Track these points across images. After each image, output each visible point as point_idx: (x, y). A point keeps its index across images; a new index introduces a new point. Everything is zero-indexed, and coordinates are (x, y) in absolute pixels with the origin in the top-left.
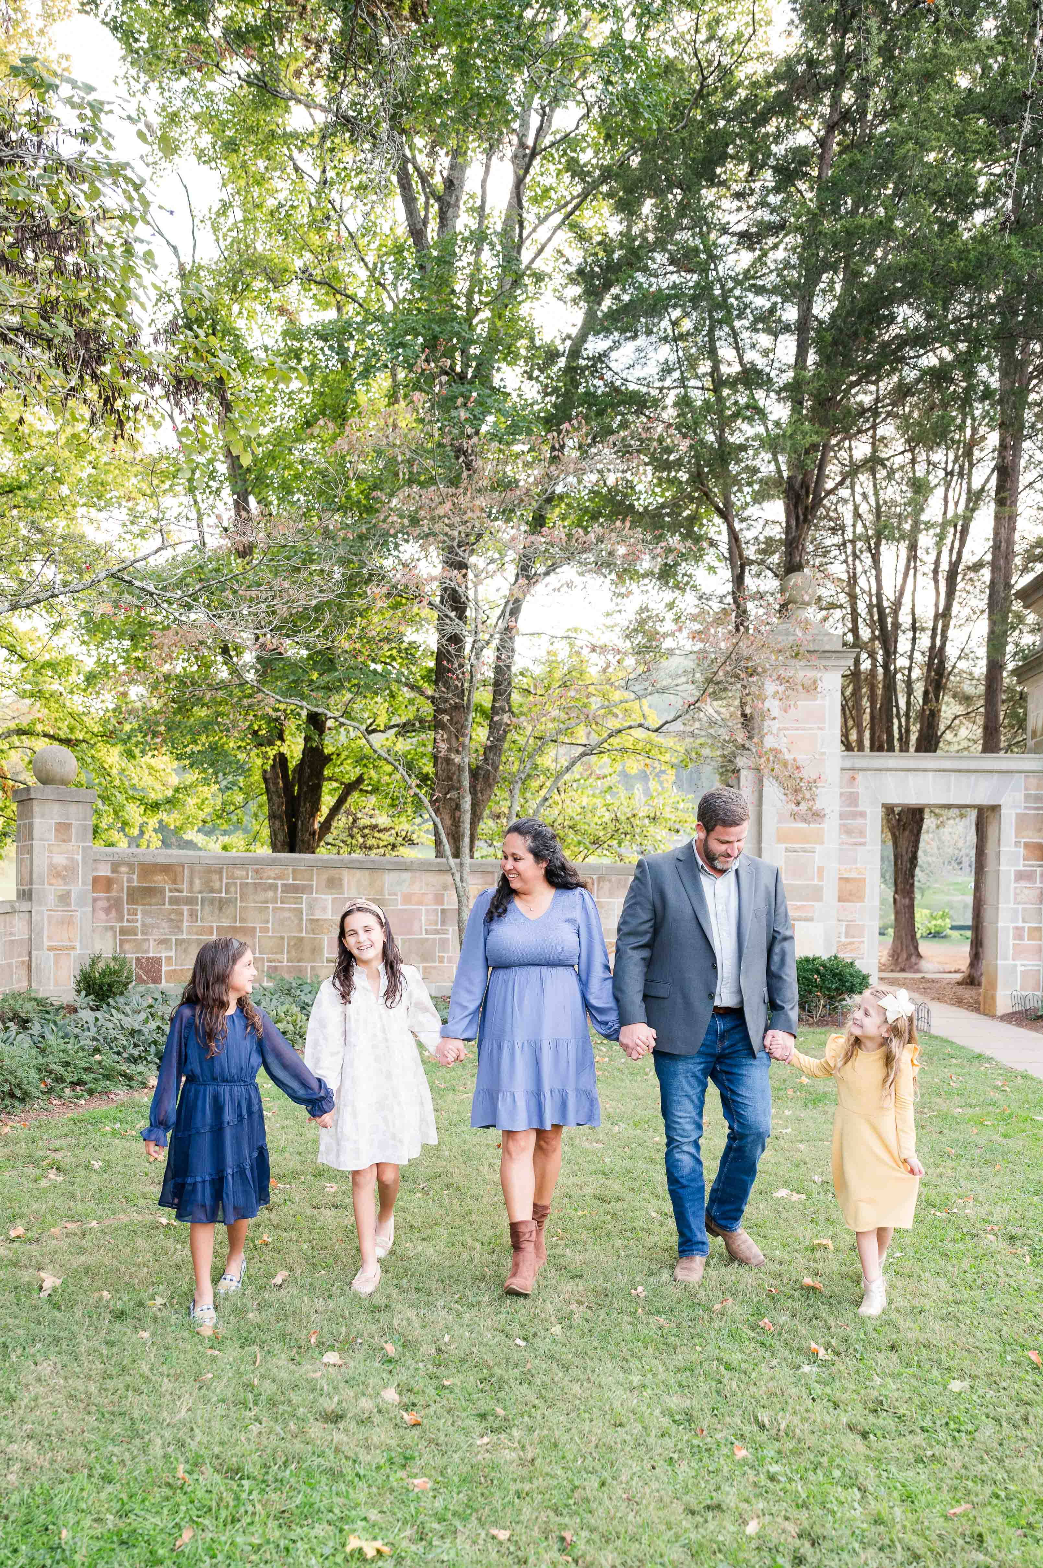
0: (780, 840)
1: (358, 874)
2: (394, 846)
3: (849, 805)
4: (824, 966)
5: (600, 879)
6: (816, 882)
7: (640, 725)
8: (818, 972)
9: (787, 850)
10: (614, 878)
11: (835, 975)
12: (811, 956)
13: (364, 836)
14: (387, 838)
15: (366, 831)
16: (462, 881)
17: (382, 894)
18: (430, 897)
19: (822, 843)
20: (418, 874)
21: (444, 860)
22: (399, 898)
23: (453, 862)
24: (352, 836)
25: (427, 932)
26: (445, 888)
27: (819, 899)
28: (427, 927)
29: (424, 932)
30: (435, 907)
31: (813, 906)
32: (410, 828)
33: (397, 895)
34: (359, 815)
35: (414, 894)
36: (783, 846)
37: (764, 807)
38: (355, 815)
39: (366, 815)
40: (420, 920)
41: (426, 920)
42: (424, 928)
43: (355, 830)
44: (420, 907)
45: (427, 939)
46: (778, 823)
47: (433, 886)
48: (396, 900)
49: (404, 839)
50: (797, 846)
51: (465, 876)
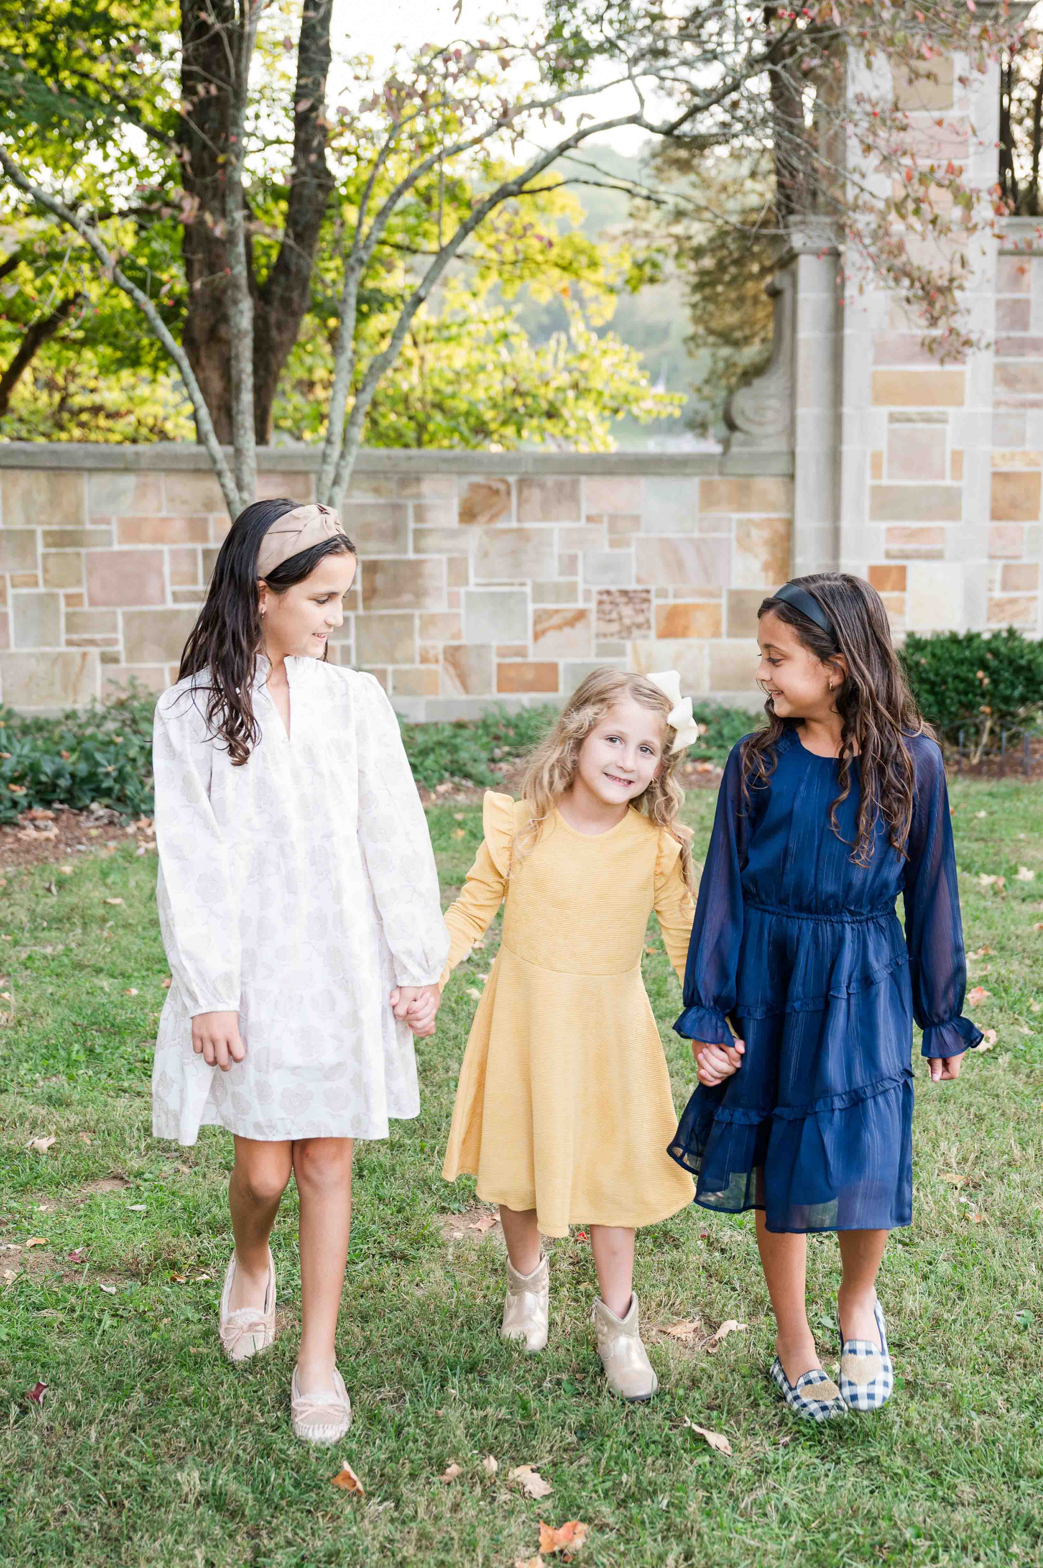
0: (879, 398)
1: (24, 479)
3: (1012, 326)
4: (996, 653)
5: (524, 482)
6: (948, 482)
7: (635, 120)
8: (984, 666)
9: (893, 418)
10: (550, 481)
11: (1018, 670)
12: (962, 633)
13: (82, 425)
14: (123, 428)
15: (84, 417)
16: (240, 487)
17: (79, 521)
18: (178, 526)
19: (960, 403)
20: (151, 478)
22: (114, 528)
23: (219, 447)
24: (61, 427)
25: (176, 597)
26: (209, 506)
27: (954, 515)
28: (177, 588)
29: (169, 597)
30: (190, 546)
31: (942, 529)
32: (160, 412)
33: (108, 522)
34: (72, 388)
35: (146, 519)
36: (884, 411)
37: (848, 331)
38: (65, 389)
39: (84, 388)
40: (161, 574)
41: (173, 574)
42: (169, 590)
43: (66, 416)
44: (159, 547)
45: (177, 613)
46: (877, 362)
47: (184, 502)
48: (109, 533)
49: (151, 430)
50: (911, 410)
51: (247, 478)
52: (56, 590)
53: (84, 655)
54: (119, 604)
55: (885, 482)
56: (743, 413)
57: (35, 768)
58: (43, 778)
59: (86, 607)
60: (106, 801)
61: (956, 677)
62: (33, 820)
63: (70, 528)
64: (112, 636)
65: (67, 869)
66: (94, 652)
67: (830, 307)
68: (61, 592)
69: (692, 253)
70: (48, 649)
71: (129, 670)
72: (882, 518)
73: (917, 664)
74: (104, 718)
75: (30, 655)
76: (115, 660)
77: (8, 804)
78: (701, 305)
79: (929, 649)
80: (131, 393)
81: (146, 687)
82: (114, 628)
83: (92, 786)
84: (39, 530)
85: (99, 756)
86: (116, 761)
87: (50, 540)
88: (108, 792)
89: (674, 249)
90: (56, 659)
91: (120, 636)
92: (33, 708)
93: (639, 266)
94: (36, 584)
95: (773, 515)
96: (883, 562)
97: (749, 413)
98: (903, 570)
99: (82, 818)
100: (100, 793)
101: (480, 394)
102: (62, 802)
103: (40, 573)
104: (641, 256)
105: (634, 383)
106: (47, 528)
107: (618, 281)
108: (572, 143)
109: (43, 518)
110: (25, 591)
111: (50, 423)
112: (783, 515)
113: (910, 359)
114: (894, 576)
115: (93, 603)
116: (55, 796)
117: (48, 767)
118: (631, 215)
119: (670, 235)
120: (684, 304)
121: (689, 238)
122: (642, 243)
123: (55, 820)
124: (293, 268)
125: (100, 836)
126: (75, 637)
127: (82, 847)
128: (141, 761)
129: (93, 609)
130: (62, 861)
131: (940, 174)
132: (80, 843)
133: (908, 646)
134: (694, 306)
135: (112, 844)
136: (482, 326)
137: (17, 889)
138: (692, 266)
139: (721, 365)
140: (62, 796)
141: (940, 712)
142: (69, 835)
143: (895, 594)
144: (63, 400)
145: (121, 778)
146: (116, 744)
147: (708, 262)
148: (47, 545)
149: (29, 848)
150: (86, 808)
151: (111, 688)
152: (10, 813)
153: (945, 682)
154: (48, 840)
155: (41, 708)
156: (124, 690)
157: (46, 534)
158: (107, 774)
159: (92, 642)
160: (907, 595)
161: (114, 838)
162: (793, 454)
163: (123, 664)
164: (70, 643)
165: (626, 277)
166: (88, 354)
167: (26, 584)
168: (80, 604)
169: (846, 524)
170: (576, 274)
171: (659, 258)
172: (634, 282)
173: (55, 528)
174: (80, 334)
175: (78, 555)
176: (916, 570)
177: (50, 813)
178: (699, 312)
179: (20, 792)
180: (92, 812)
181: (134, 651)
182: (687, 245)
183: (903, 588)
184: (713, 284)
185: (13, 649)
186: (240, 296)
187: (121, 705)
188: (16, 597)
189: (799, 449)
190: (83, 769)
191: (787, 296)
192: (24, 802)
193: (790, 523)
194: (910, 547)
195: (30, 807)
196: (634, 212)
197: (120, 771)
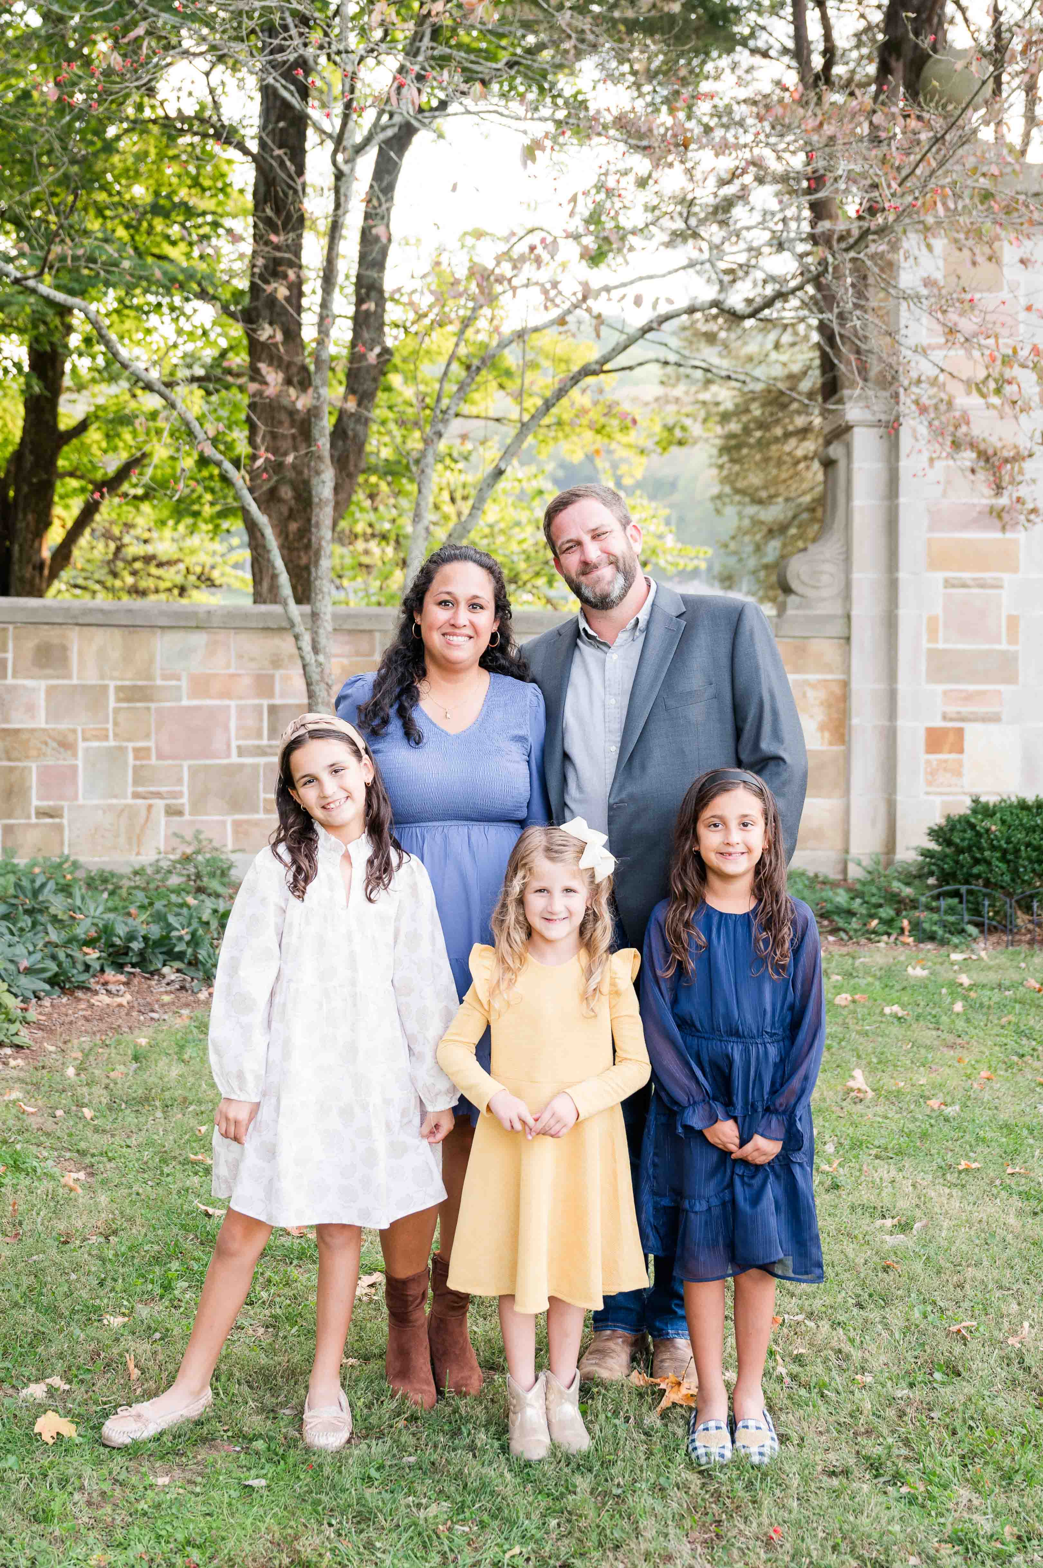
0: (935, 562)
1: (100, 636)
2: (182, 590)
6: (1004, 646)
9: (948, 584)
13: (134, 573)
14: (173, 576)
15: (138, 565)
16: (316, 650)
17: (150, 677)
18: (247, 681)
19: (1015, 570)
20: (221, 636)
21: (277, 609)
22: (184, 683)
23: (295, 610)
24: (115, 575)
25: (241, 751)
26: (276, 662)
27: (1011, 678)
28: (241, 742)
29: (234, 751)
30: (256, 701)
31: (999, 692)
32: (208, 561)
33: (179, 679)
34: (126, 539)
35: (215, 675)
36: (939, 576)
37: (903, 500)
38: (120, 539)
39: (138, 538)
40: (227, 729)
41: (239, 729)
42: (234, 744)
43: (120, 564)
44: (226, 702)
45: (242, 766)
46: (931, 529)
47: (252, 659)
48: (179, 688)
49: (199, 578)
50: (966, 575)
51: (323, 641)
52: (125, 744)
53: (150, 807)
54: (186, 758)
55: (941, 646)
56: (798, 576)
57: (107, 930)
58: (118, 942)
59: (153, 761)
60: (177, 965)
61: (1028, 845)
62: (105, 984)
63: (140, 683)
64: (177, 788)
65: (143, 1041)
66: (160, 804)
67: (884, 477)
68: (130, 745)
69: (717, 418)
70: (114, 801)
71: (193, 822)
72: (940, 682)
73: (988, 831)
74: (170, 872)
75: (97, 807)
76: (180, 813)
77: (81, 967)
78: (727, 466)
79: (998, 815)
80: (181, 544)
81: (211, 841)
82: (180, 781)
83: (164, 949)
84: (112, 684)
85: (172, 919)
86: (189, 924)
87: (121, 695)
88: (180, 956)
89: (702, 414)
90: (121, 812)
91: (185, 789)
92: (97, 859)
93: (670, 429)
94: (106, 738)
95: (829, 677)
96: (939, 723)
97: (804, 577)
98: (960, 732)
99: (153, 983)
100: (172, 956)
101: (514, 547)
102: (134, 966)
103: (110, 726)
104: (670, 421)
105: (660, 537)
106: (119, 683)
107: (649, 444)
108: (655, 325)
109: (116, 674)
110: (95, 744)
111: (105, 570)
112: (841, 677)
113: (965, 527)
114: (951, 738)
115: (160, 757)
116: (128, 960)
117: (121, 930)
118: (662, 383)
119: (697, 402)
120: (711, 465)
121: (717, 404)
122: (672, 408)
123: (127, 984)
124: (350, 433)
125: (173, 1003)
126: (140, 789)
127: (155, 1015)
128: (214, 924)
129: (161, 762)
130: (136, 1032)
131: (1023, 354)
132: (153, 1011)
133: (975, 812)
134: (721, 467)
135: (185, 1012)
136: (516, 484)
137: (93, 1063)
138: (719, 430)
139: (746, 522)
140: (134, 960)
141: (1013, 880)
142: (141, 1001)
143: (953, 756)
144: (118, 549)
145: (195, 941)
146: (189, 907)
147: (734, 426)
148: (119, 700)
149: (104, 1015)
150: (157, 972)
151: (175, 842)
152: (84, 977)
153: (1017, 851)
154: (120, 1006)
155: (106, 859)
156: (189, 844)
157: (119, 689)
158: (180, 938)
159: (158, 795)
160: (965, 757)
161: (187, 1005)
162: (849, 617)
163: (187, 817)
164: (136, 795)
165: (657, 439)
166: (146, 507)
167: (97, 738)
168: (149, 757)
169: (902, 686)
170: (609, 436)
171: (688, 422)
172: (664, 444)
173: (127, 683)
174: (140, 491)
175: (148, 709)
176: (971, 730)
177: (122, 978)
178: (725, 472)
179: (93, 955)
180: (164, 977)
181: (199, 803)
182: (714, 410)
183: (961, 751)
184: (739, 447)
185: (81, 801)
186: (322, 467)
187: (187, 859)
188: (87, 750)
189: (854, 613)
190: (155, 931)
191: (842, 465)
192: (96, 966)
193: (846, 685)
194: (966, 709)
195: (102, 971)
196: (665, 379)
197: (193, 934)
